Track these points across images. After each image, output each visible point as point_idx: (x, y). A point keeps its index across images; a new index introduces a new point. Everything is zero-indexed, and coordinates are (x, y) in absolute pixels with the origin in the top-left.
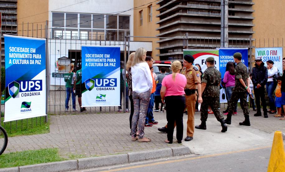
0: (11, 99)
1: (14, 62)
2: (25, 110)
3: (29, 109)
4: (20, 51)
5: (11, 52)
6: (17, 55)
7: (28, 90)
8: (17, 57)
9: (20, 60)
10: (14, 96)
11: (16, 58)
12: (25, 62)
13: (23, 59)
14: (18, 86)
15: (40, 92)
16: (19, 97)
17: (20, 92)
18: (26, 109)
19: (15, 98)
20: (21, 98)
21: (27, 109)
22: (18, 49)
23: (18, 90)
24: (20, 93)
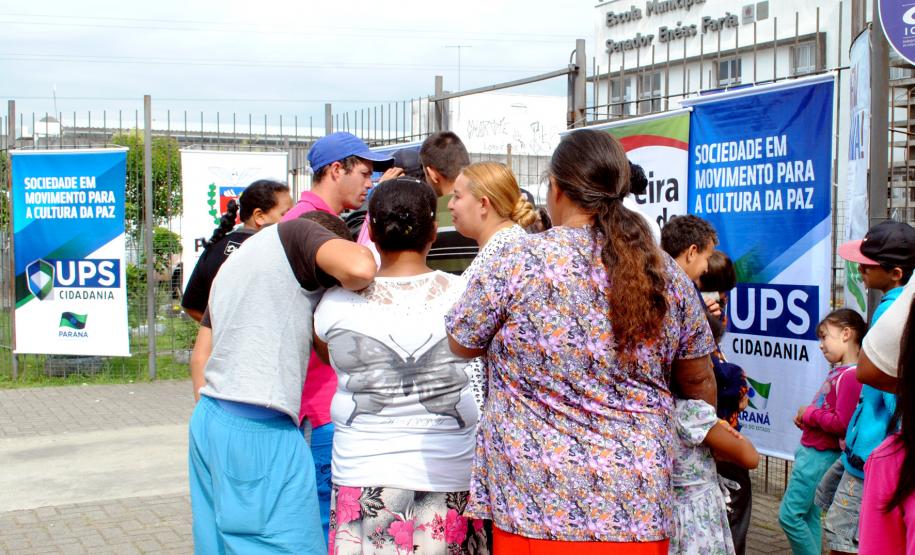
0: (34, 302)
1: (38, 214)
2: (70, 334)
3: (81, 331)
4: (50, 185)
5: (30, 191)
6: (44, 197)
7: (76, 284)
8: (44, 202)
9: (54, 208)
10: (41, 295)
11: (41, 205)
12: (66, 213)
13: (60, 205)
14: (49, 272)
15: (113, 290)
16: (52, 299)
17: (55, 286)
18: (73, 330)
19: (44, 301)
20: (59, 302)
21: (77, 331)
22: (46, 181)
23: (50, 282)
24: (56, 290)
